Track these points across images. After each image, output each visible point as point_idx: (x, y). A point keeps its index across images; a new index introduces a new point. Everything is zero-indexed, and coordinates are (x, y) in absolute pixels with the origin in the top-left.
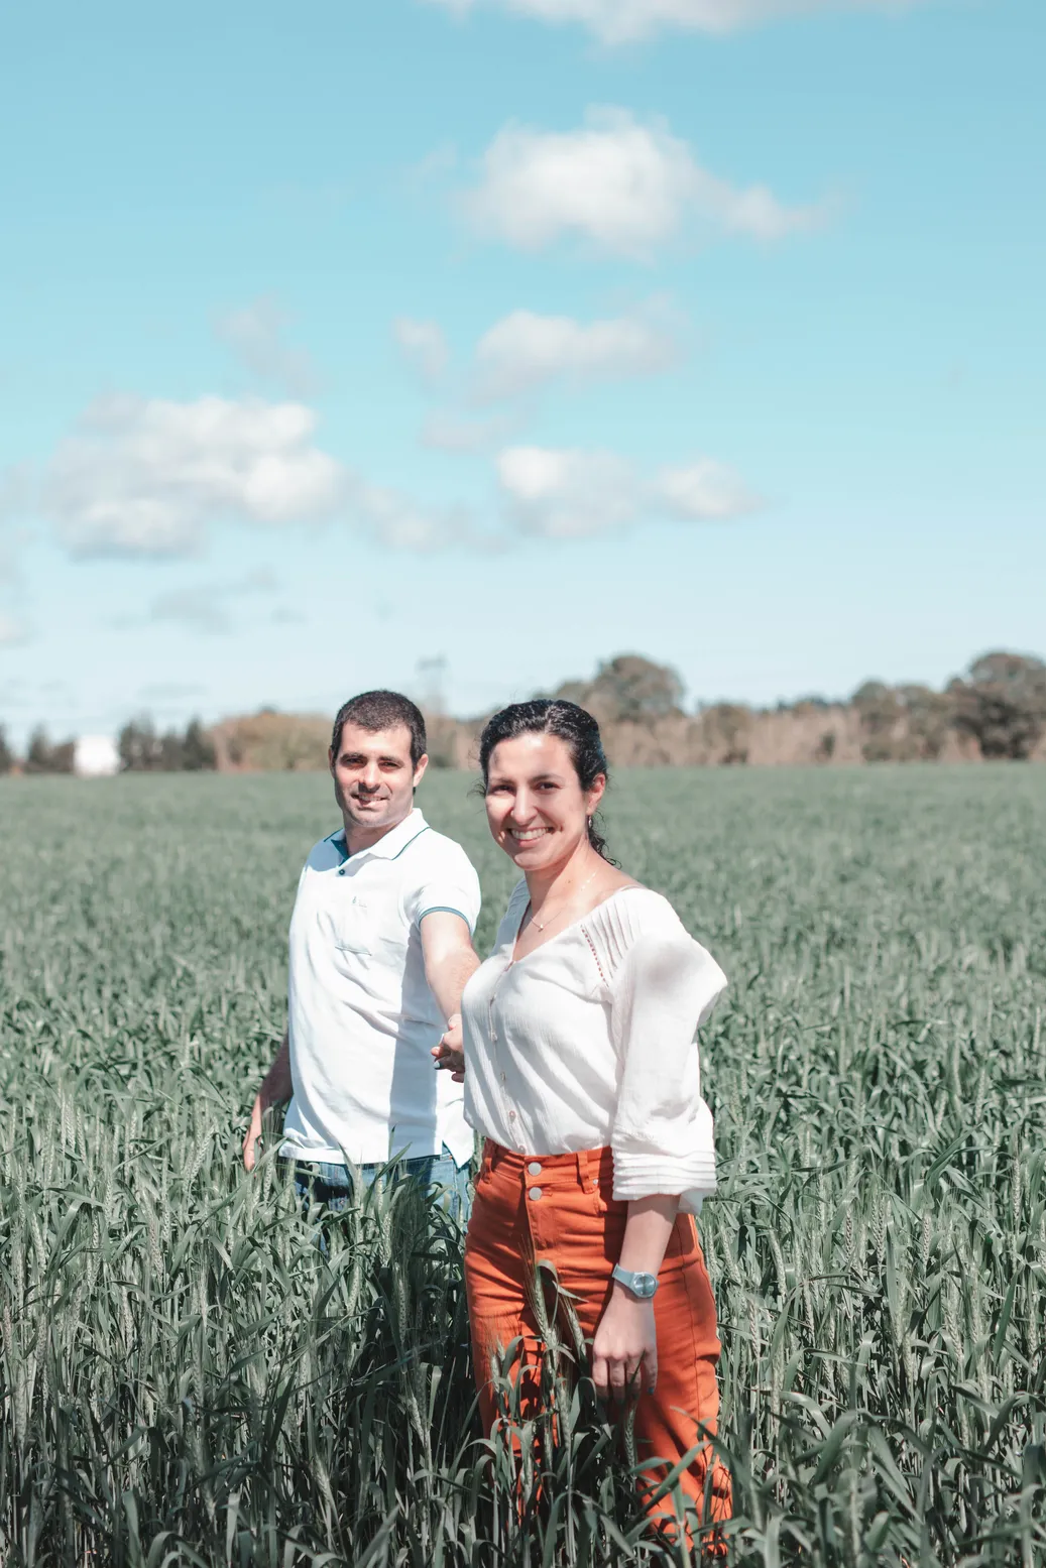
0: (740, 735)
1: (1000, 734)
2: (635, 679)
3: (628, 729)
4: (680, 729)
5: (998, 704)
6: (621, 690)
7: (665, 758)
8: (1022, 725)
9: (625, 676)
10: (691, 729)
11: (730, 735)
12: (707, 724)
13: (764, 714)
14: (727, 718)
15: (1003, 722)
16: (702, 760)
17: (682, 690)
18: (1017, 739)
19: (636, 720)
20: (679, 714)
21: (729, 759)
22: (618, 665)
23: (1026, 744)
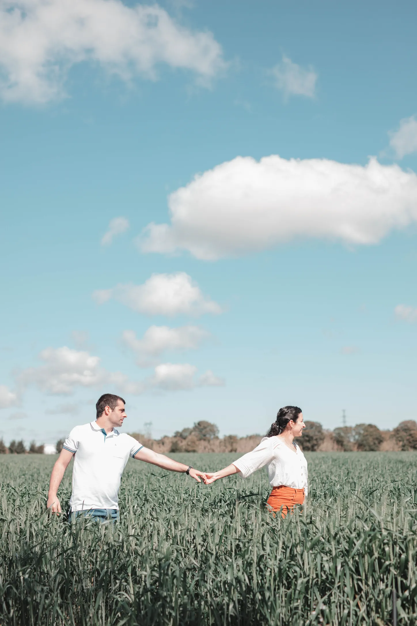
0: (234, 445)
1: (309, 445)
2: (205, 428)
3: (202, 442)
4: (217, 442)
5: (307, 436)
6: (201, 431)
7: (213, 451)
8: (315, 442)
9: (202, 427)
10: (220, 442)
11: (232, 444)
12: (225, 440)
13: (242, 439)
14: (231, 440)
15: (309, 441)
16: (224, 451)
17: (218, 431)
18: (313, 446)
19: (205, 440)
20: (217, 438)
21: (231, 451)
22: (199, 424)
23: (316, 448)
